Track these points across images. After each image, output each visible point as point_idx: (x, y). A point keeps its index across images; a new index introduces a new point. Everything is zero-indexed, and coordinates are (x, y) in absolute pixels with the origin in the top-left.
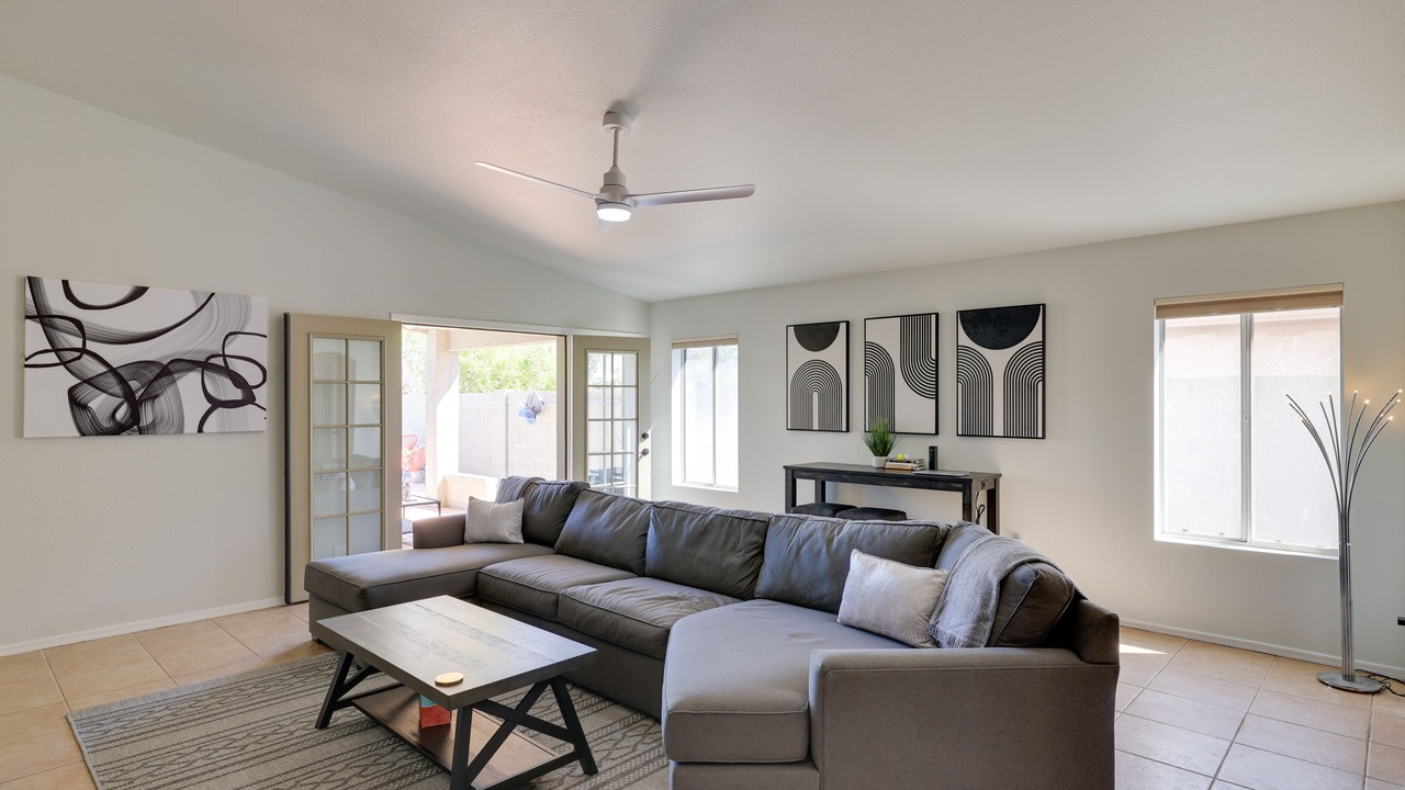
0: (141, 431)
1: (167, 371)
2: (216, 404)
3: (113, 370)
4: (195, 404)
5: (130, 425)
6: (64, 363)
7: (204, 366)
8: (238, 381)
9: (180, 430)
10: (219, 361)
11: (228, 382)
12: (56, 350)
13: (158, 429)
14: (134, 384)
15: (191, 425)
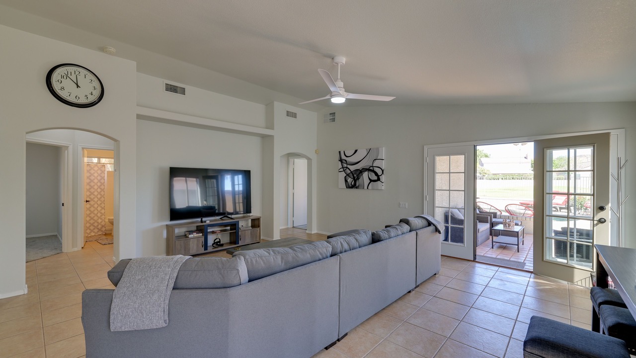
0: (357, 188)
1: (361, 172)
2: (371, 181)
3: (351, 172)
4: (367, 181)
5: (354, 186)
6: (344, 171)
7: (368, 170)
8: (376, 174)
9: (364, 188)
10: (371, 168)
11: (374, 174)
12: (343, 168)
13: (360, 187)
14: (355, 175)
15: (366, 187)
